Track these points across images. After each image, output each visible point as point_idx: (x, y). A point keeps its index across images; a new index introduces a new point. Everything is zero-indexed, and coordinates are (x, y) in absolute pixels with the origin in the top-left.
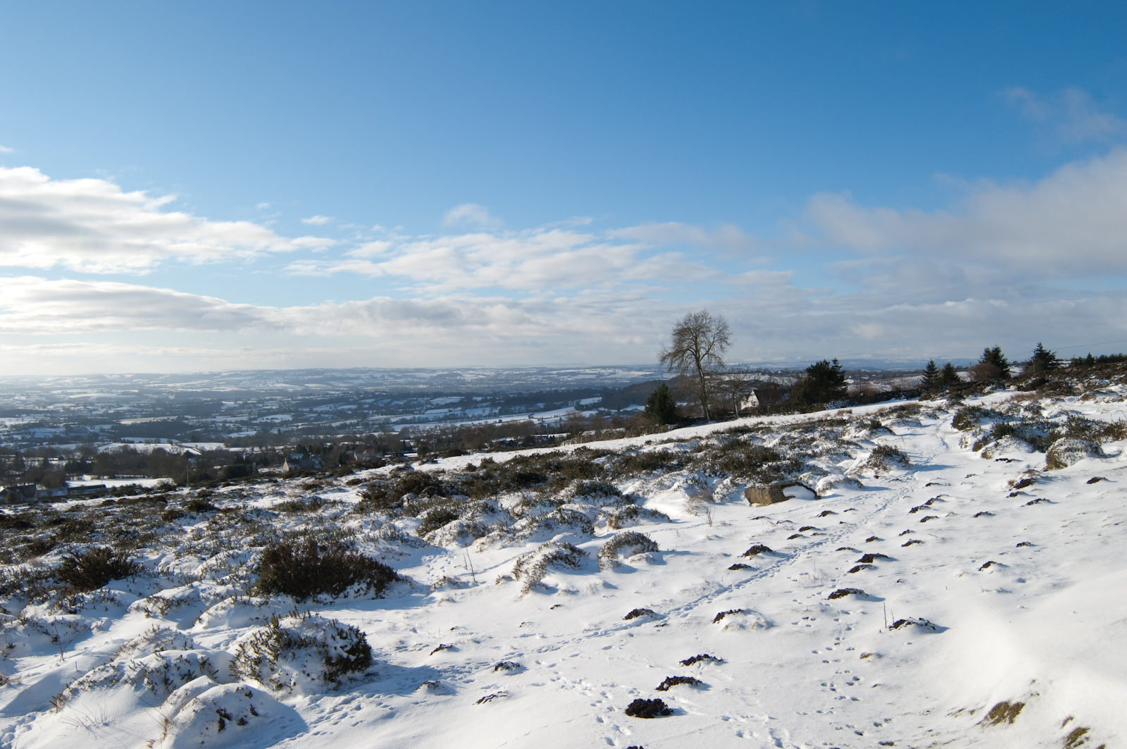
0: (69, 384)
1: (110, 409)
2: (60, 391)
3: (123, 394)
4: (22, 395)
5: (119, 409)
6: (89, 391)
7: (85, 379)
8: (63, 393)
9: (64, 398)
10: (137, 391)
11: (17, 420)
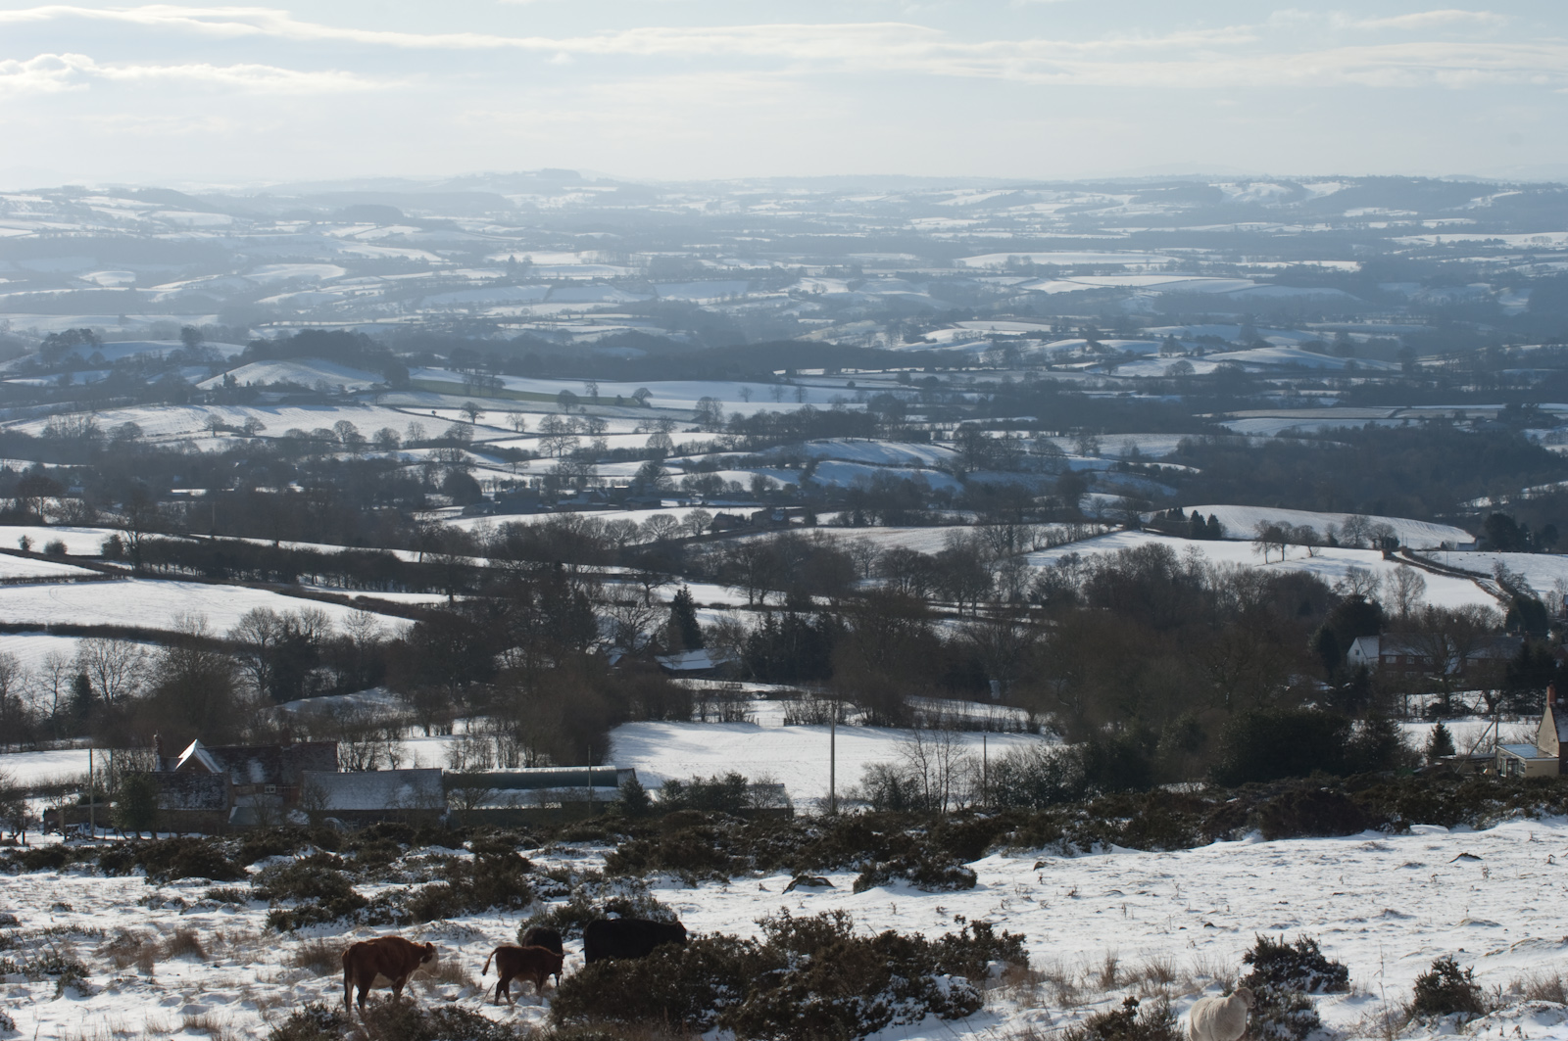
0: (1048, 224)
1: (1201, 356)
2: (998, 259)
3: (1282, 278)
4: (831, 274)
5: (1242, 355)
6: (1132, 259)
7: (1125, 198)
8: (1012, 269)
9: (1014, 290)
10: (1350, 266)
11: (778, 397)
